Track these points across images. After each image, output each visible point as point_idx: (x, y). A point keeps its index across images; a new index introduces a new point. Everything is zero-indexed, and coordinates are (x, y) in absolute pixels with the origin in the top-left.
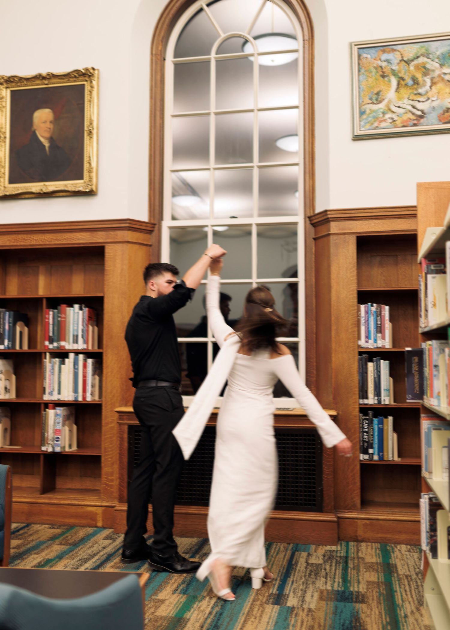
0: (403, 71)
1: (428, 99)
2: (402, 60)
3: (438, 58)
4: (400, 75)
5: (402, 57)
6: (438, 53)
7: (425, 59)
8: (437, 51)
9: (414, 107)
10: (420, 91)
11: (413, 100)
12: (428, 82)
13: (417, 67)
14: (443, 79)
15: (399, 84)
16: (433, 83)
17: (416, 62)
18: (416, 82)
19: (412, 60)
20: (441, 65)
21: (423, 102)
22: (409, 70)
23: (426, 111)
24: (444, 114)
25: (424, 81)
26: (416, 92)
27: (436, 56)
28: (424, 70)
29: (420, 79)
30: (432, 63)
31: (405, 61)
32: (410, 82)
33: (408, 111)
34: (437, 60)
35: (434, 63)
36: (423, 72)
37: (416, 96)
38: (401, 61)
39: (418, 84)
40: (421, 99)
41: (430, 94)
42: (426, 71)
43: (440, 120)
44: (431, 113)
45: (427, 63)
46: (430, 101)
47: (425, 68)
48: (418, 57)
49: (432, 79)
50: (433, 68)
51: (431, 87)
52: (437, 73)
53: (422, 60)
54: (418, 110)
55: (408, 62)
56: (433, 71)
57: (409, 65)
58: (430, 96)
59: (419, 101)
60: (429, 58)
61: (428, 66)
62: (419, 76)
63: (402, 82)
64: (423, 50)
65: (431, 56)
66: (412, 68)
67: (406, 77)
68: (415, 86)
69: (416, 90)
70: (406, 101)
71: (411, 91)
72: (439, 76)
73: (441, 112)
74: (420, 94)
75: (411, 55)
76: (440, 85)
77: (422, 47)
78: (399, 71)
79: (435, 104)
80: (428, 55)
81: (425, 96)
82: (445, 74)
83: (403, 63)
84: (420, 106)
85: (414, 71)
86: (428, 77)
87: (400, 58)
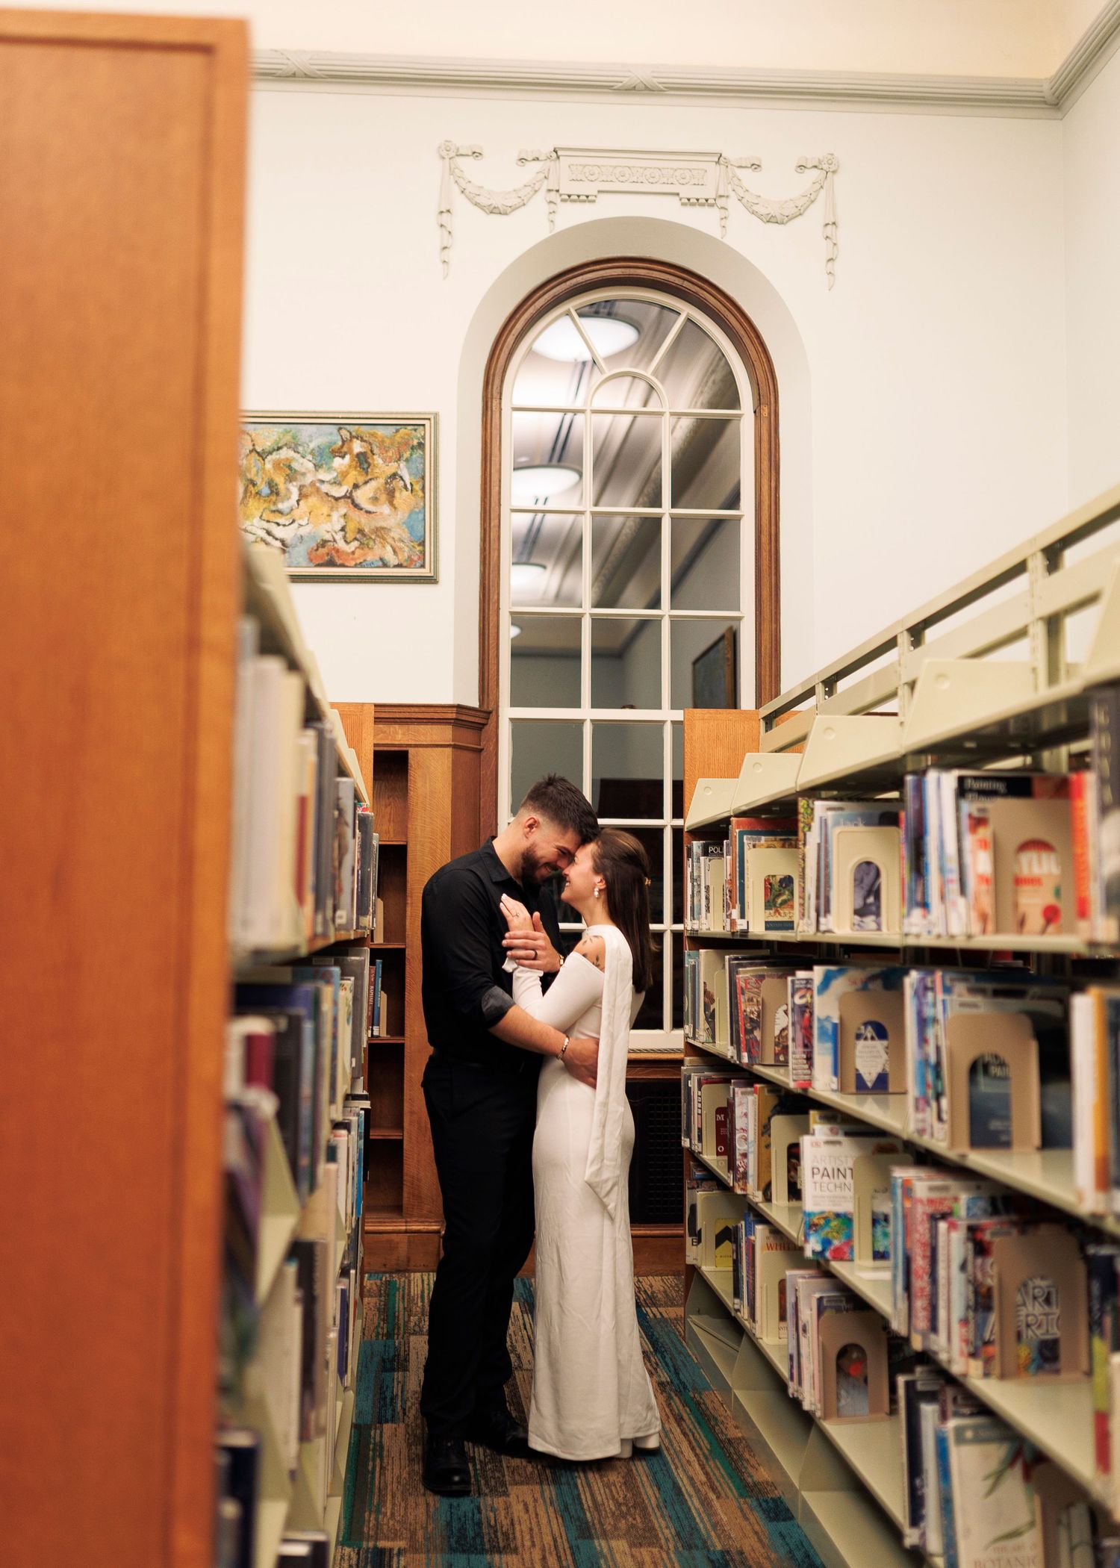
0: (254, 470)
1: (293, 521)
2: (253, 450)
3: (312, 453)
4: (249, 477)
5: (254, 445)
6: (312, 445)
7: (291, 454)
8: (311, 441)
9: (269, 533)
10: (280, 506)
11: (268, 521)
12: (295, 496)
13: (277, 465)
14: (318, 490)
15: (246, 490)
16: (302, 496)
17: (275, 456)
18: (274, 490)
19: (270, 453)
20: (317, 467)
21: (284, 525)
22: (264, 469)
23: (288, 542)
24: (317, 550)
25: (288, 489)
26: (273, 508)
27: (309, 451)
28: (289, 472)
29: (282, 487)
30: (301, 460)
31: (258, 453)
32: (266, 491)
33: (259, 539)
34: (310, 457)
35: (305, 460)
36: (287, 475)
37: (273, 514)
38: (251, 452)
39: (277, 494)
40: (281, 521)
41: (296, 513)
42: (292, 475)
43: (311, 560)
44: (296, 546)
45: (294, 459)
46: (295, 525)
47: (290, 467)
48: (279, 448)
49: (301, 488)
50: (303, 470)
51: (298, 501)
52: (308, 479)
53: (285, 453)
54: (277, 539)
55: (263, 455)
56: (304, 474)
57: (264, 460)
58: (297, 518)
59: (278, 524)
60: (298, 453)
61: (295, 465)
62: (279, 480)
63: (251, 487)
64: (288, 438)
65: (300, 449)
66: (268, 466)
67: (259, 481)
68: (274, 498)
69: (275, 504)
70: (256, 521)
71: (265, 505)
72: (312, 484)
73: (314, 545)
74: (280, 512)
75: (269, 444)
76: (313, 500)
77: (287, 432)
78: (249, 470)
79: (303, 531)
80: (297, 448)
81: (289, 516)
82: (323, 482)
83: (254, 455)
84: (279, 532)
85: (272, 471)
86: (295, 483)
87: (251, 448)
